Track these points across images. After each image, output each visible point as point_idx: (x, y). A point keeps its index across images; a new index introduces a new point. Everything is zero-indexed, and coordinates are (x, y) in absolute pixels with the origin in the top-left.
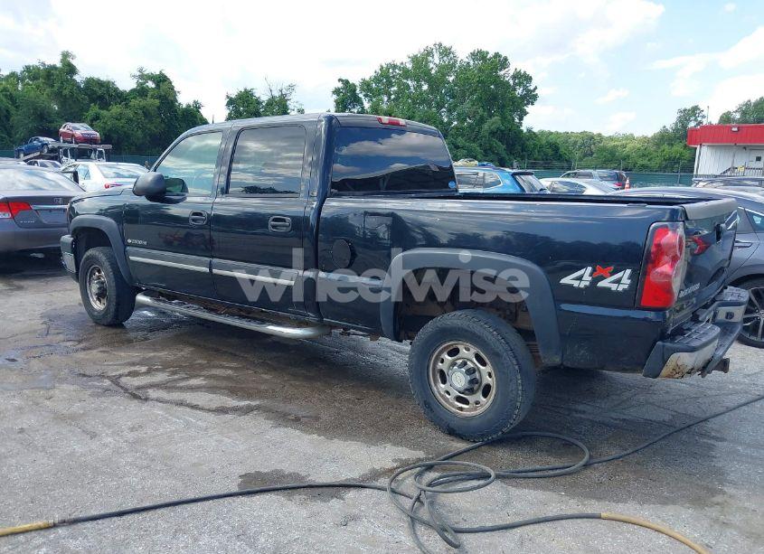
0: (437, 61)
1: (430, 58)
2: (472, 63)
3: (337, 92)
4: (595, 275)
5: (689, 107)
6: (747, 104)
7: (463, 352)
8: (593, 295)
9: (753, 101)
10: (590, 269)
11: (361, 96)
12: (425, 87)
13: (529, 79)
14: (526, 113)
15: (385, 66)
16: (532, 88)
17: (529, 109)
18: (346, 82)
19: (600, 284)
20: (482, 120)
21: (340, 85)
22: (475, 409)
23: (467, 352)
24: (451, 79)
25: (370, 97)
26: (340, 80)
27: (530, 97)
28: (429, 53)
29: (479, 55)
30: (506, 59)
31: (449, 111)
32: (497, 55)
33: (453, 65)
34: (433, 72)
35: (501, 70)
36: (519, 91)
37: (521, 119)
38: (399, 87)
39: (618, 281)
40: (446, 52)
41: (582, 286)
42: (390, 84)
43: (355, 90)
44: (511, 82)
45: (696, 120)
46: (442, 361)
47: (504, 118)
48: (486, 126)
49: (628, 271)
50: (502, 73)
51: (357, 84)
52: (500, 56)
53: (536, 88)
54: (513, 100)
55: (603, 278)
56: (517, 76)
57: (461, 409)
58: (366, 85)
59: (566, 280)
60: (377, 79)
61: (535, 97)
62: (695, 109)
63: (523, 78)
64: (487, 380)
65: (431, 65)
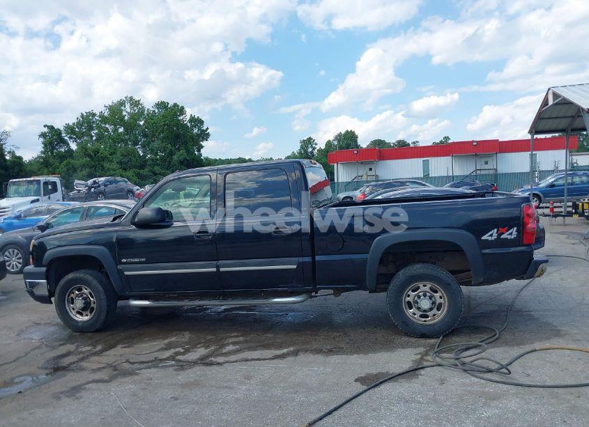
0: (129, 110)
1: (123, 108)
2: (156, 111)
3: (43, 135)
4: (499, 232)
5: (305, 139)
6: (340, 135)
7: (422, 288)
8: (500, 243)
9: (343, 133)
10: (496, 230)
11: (66, 138)
12: (121, 130)
13: (202, 122)
14: (202, 147)
15: (85, 114)
16: (205, 128)
17: (204, 143)
18: (51, 128)
19: (502, 237)
20: (171, 154)
21: (46, 130)
22: (434, 319)
23: (425, 287)
24: (142, 123)
25: (74, 138)
26: (45, 126)
27: (205, 135)
28: (122, 103)
29: (162, 105)
30: (183, 108)
31: (143, 146)
32: (175, 105)
33: (142, 113)
34: (126, 118)
35: (179, 116)
36: (196, 131)
37: (199, 151)
38: (100, 131)
39: (511, 234)
40: (135, 103)
41: (493, 239)
42: (91, 128)
43: (61, 134)
44: (189, 124)
45: (312, 147)
46: (409, 296)
47: (188, 151)
48: (175, 157)
49: (515, 228)
50: (181, 118)
51: (62, 128)
52: (178, 106)
53: (207, 129)
54: (192, 137)
55: (503, 233)
56: (193, 119)
57: (425, 321)
58: (70, 129)
59: (485, 237)
60: (79, 124)
61: (208, 135)
62: (310, 139)
63: (197, 122)
64: (439, 301)
65: (124, 113)
